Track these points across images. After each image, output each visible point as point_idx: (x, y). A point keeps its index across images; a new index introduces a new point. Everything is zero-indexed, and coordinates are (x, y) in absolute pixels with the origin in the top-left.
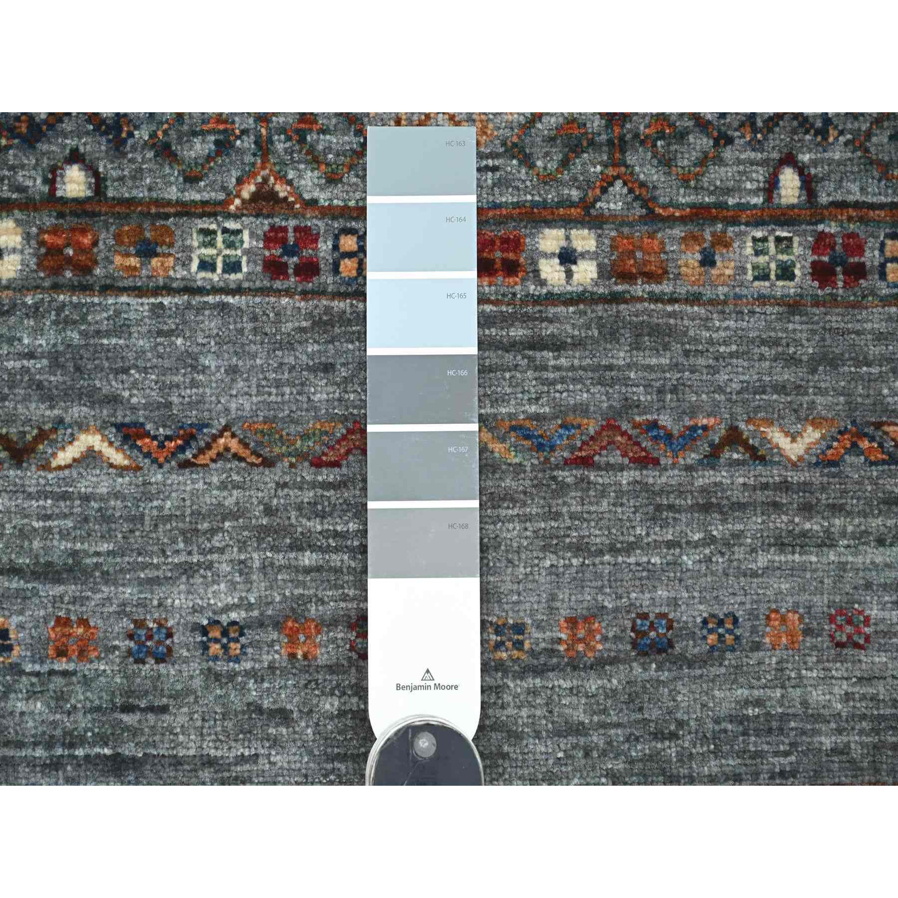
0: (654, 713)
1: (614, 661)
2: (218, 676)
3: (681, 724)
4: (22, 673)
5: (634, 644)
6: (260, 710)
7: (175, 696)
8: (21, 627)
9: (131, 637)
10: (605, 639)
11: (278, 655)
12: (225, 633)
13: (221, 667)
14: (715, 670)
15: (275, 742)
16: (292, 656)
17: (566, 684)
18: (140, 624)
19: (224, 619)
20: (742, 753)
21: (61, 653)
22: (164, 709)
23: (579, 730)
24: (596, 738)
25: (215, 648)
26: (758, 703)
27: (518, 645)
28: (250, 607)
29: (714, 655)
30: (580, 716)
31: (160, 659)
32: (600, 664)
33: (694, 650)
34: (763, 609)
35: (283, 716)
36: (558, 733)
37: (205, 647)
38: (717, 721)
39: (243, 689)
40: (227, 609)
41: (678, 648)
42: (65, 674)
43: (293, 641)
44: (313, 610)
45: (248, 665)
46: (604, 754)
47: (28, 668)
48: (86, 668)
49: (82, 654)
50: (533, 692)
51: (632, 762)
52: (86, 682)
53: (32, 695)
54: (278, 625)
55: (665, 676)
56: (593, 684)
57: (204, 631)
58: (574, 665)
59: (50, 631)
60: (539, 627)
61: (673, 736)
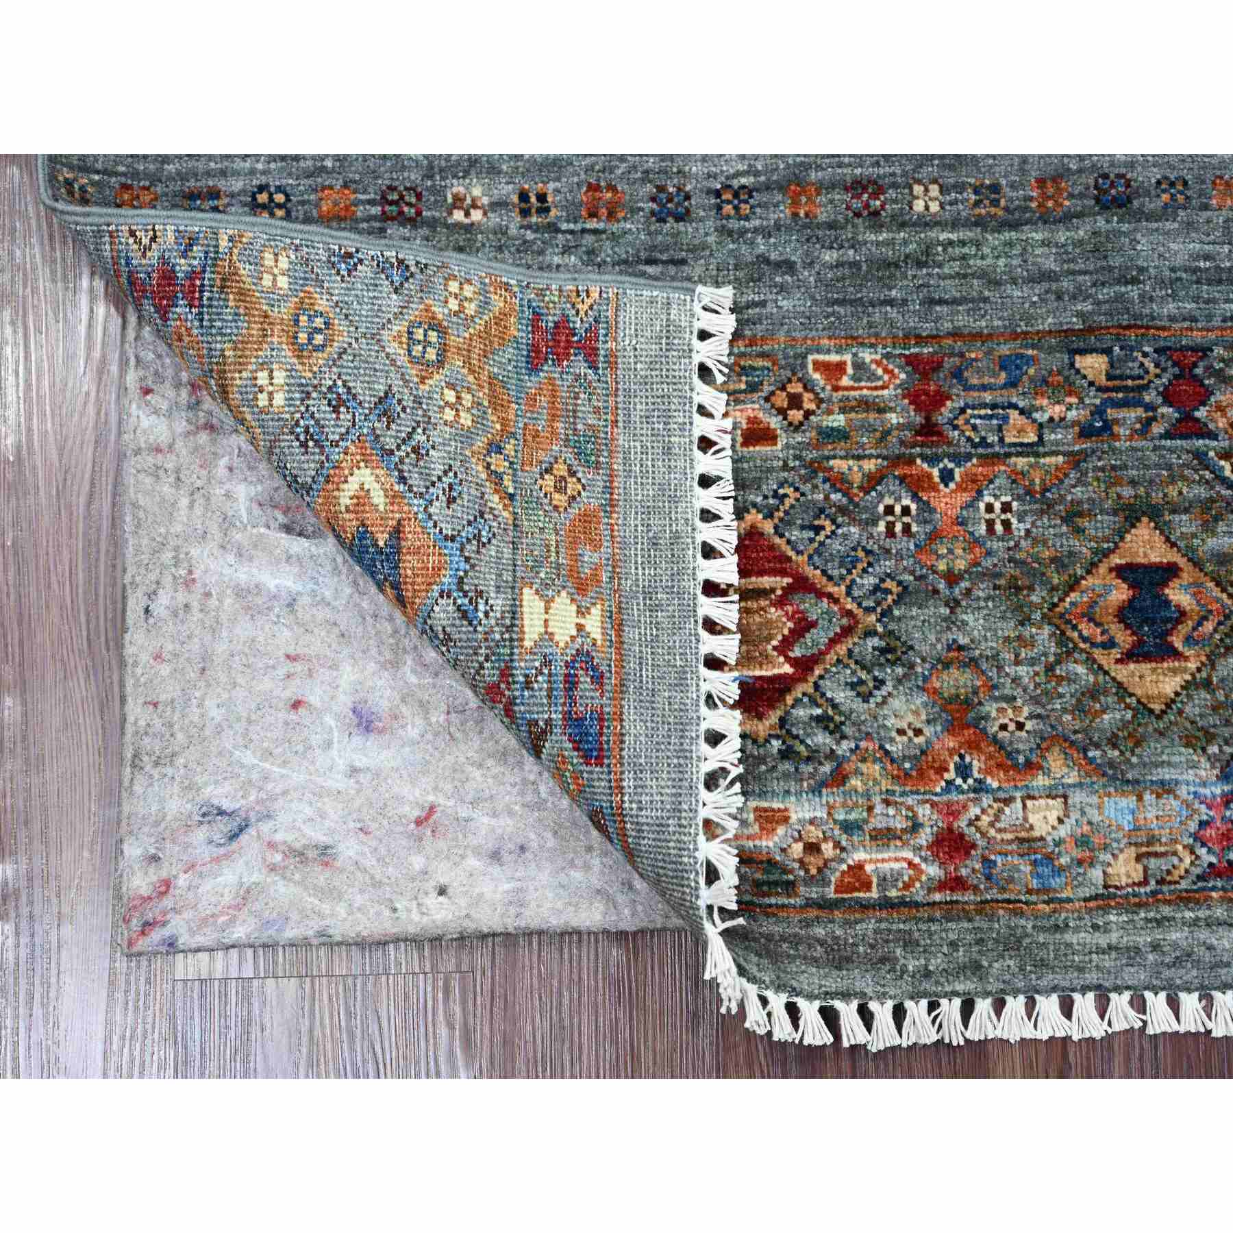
0: (1116, 261)
1: (1079, 215)
2: (730, 233)
3: (1142, 270)
4: (558, 230)
5: (1098, 200)
6: (767, 261)
7: (692, 250)
8: (557, 191)
9: (653, 199)
10: (1071, 196)
11: (783, 213)
12: (736, 195)
13: (734, 224)
14: (1169, 225)
15: (782, 288)
16: (795, 215)
17: (1038, 236)
18: (661, 189)
19: (735, 183)
20: (1196, 299)
21: (593, 214)
22: (683, 262)
23: (1047, 276)
24: (1066, 284)
25: (728, 209)
26: (1207, 257)
27: (995, 203)
28: (757, 174)
29: (1167, 213)
30: (1051, 264)
31: (679, 218)
32: (1067, 218)
33: (1151, 205)
34: (1209, 176)
35: (788, 266)
36: (1031, 280)
37: (719, 208)
38: (1173, 270)
39: (752, 243)
40: (738, 174)
41: (1136, 203)
42: (595, 232)
43: (796, 203)
44: (813, 176)
45: (757, 223)
46: (1074, 297)
47: (564, 226)
48: (614, 227)
49: (611, 215)
50: (1010, 244)
51: (1098, 303)
52: (614, 237)
53: (566, 250)
54: (782, 188)
55: (1125, 227)
56: (1062, 236)
57: (718, 194)
58: (1045, 219)
59: (582, 195)
60: (1012, 186)
61: (1134, 281)
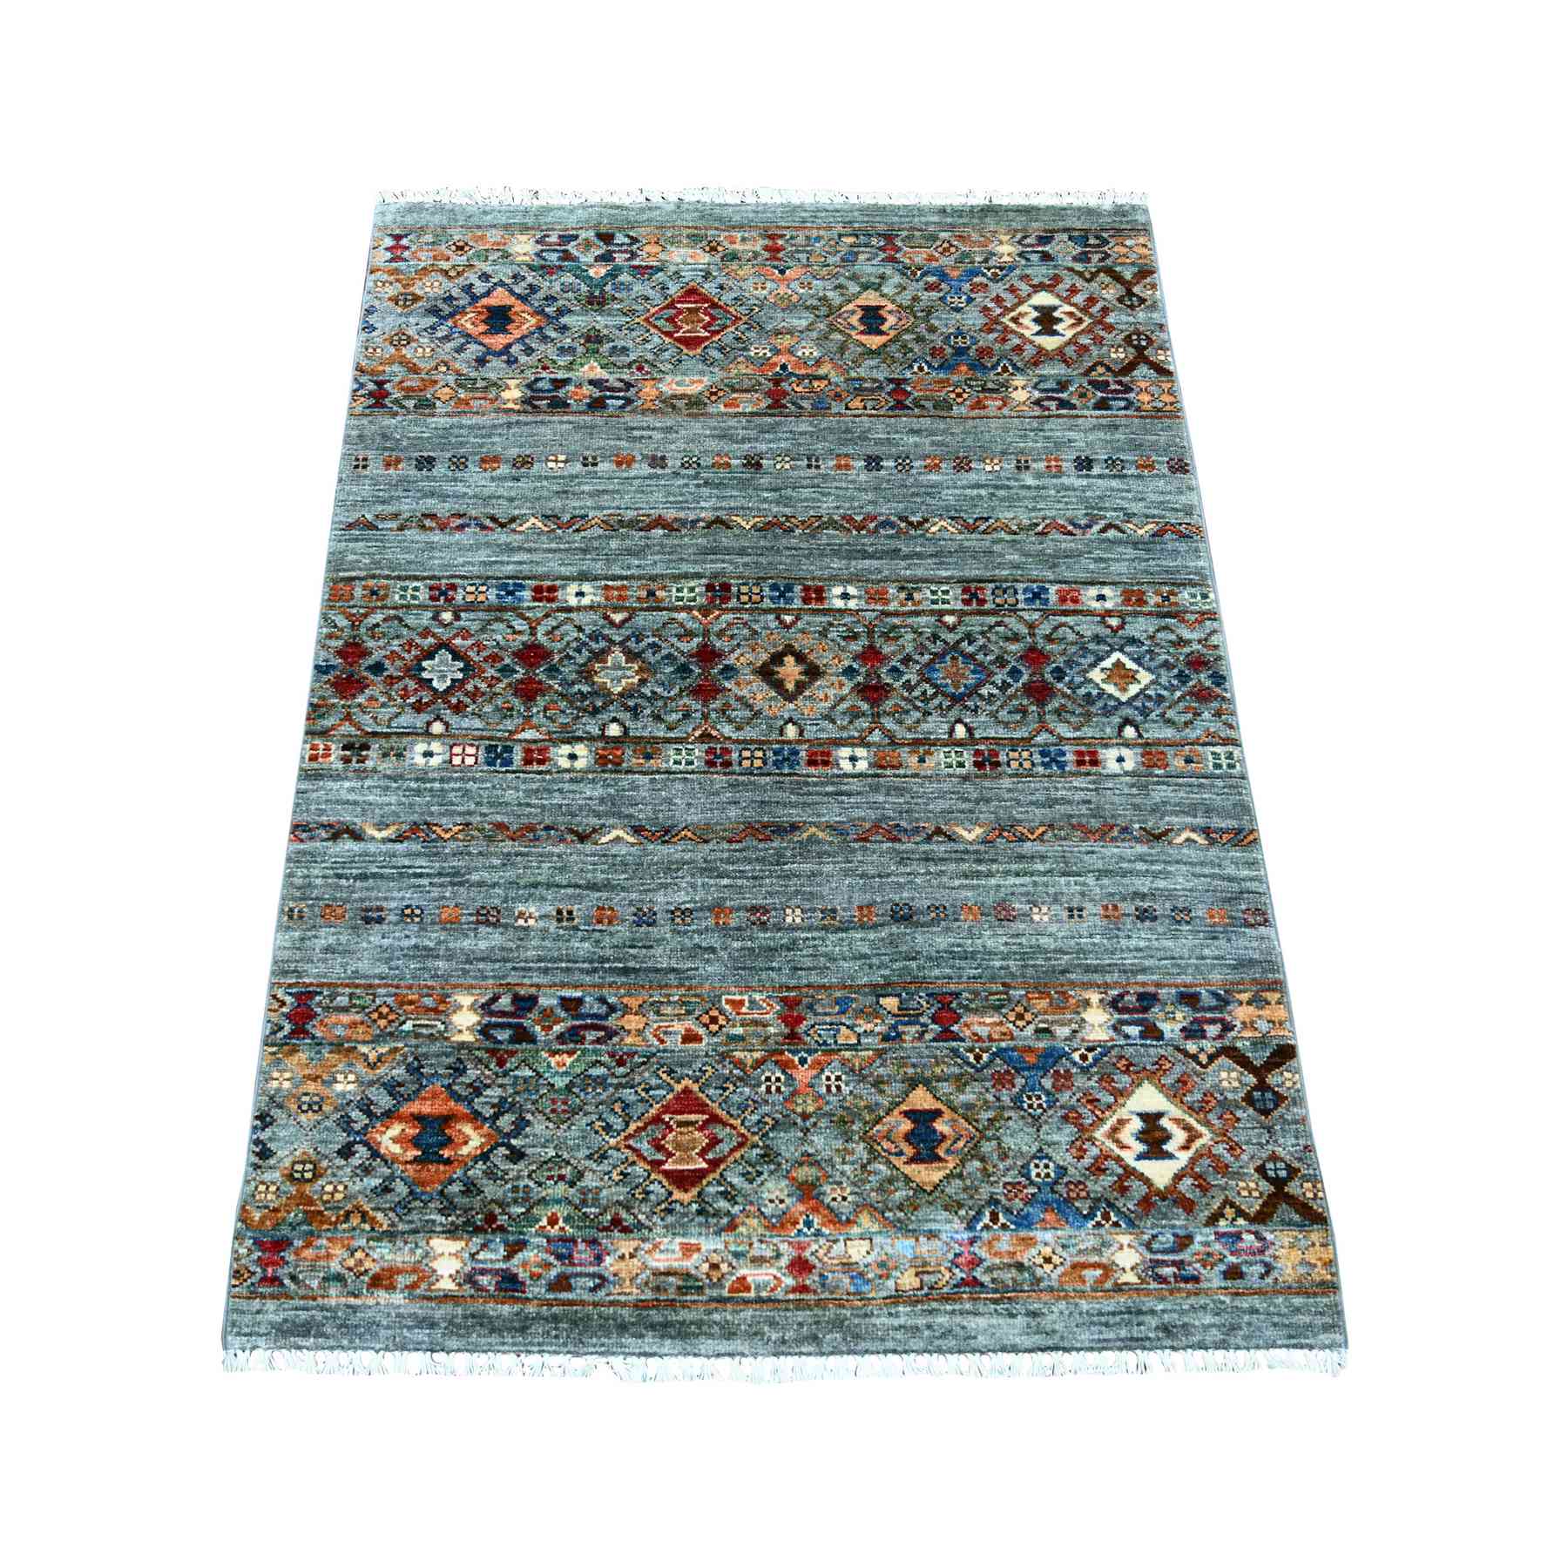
0: (904, 948)
1: (882, 925)
2: (679, 933)
3: (917, 953)
4: (578, 930)
5: (892, 917)
6: (700, 947)
7: (657, 941)
8: (579, 909)
9: (635, 915)
10: (877, 915)
11: (711, 922)
12: (683, 913)
13: (681, 928)
14: (935, 929)
15: (708, 961)
16: (717, 923)
17: (859, 936)
18: (640, 909)
19: (683, 907)
20: (952, 967)
21: (599, 922)
22: (651, 947)
23: (865, 956)
24: (875, 961)
25: (678, 920)
26: (959, 945)
27: (834, 918)
28: (696, 902)
29: (933, 923)
30: (866, 950)
31: (649, 925)
32: (875, 927)
33: (922, 919)
34: (959, 904)
35: (712, 950)
36: (854, 958)
37: (673, 920)
38: (938, 952)
39: (691, 938)
40: (684, 903)
41: (915, 918)
42: (600, 931)
43: (718, 917)
44: (728, 904)
45: (695, 927)
46: (879, 967)
47: (582, 928)
48: (612, 929)
49: (610, 923)
50: (842, 940)
51: (893, 970)
52: (611, 934)
53: (583, 940)
54: (710, 909)
55: (908, 931)
56: (872, 936)
57: (672, 912)
58: (863, 927)
59: (594, 912)
60: (844, 910)
61: (914, 959)
